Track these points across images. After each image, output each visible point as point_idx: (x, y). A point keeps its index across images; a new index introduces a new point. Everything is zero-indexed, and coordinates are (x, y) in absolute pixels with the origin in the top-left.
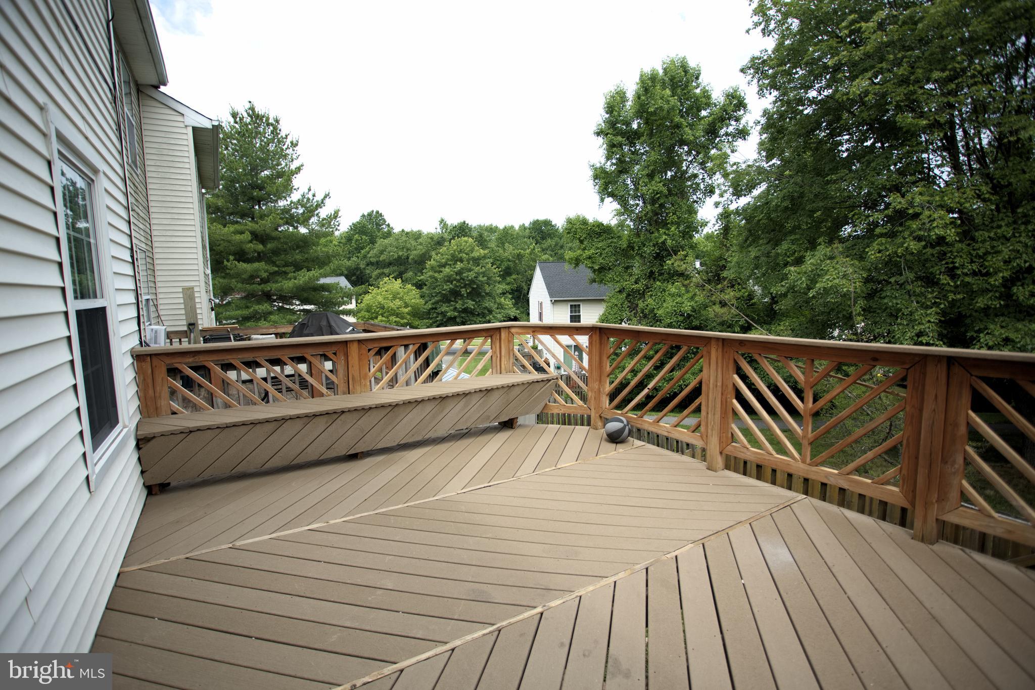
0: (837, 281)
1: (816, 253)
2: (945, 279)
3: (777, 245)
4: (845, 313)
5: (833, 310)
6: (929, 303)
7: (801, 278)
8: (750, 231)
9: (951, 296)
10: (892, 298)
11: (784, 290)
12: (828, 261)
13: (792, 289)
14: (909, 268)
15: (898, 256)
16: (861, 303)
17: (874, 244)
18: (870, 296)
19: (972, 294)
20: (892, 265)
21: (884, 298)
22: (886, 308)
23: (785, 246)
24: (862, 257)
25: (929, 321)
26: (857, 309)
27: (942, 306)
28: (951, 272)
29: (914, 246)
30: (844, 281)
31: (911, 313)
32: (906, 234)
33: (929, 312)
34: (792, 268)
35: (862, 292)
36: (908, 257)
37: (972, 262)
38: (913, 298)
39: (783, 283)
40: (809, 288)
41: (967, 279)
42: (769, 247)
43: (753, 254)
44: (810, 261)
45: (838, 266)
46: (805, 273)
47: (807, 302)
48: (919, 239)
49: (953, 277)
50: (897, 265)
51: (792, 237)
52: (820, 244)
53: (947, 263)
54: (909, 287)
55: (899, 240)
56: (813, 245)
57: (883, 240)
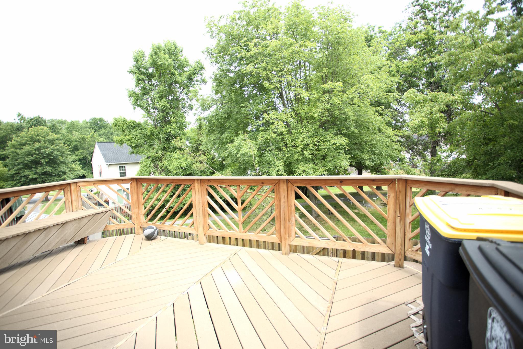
0: (247, 150)
1: (239, 138)
2: (284, 148)
3: (222, 134)
4: (252, 164)
5: (247, 163)
6: (280, 158)
7: (233, 149)
8: (210, 127)
9: (287, 155)
10: (268, 157)
11: (227, 154)
12: (244, 142)
13: (230, 154)
14: (272, 144)
15: (268, 139)
16: (257, 159)
17: (260, 134)
18: (260, 156)
19: (293, 154)
20: (267, 143)
21: (265, 156)
22: (266, 161)
23: (226, 134)
24: (256, 140)
25: (281, 165)
26: (256, 162)
27: (284, 159)
28: (286, 145)
29: (274, 135)
30: (250, 150)
31: (275, 163)
32: (270, 130)
33: (280, 162)
34: (230, 145)
35: (257, 154)
36: (272, 140)
37: (292, 142)
38: (275, 156)
39: (226, 152)
40: (237, 154)
41: (291, 148)
42: (219, 135)
43: (212, 138)
44: (237, 141)
45: (247, 144)
46: (235, 147)
47: (237, 159)
48: (275, 132)
49: (287, 147)
50: (268, 143)
51: (229, 131)
52: (240, 134)
53: (284, 142)
54: (273, 152)
55: (268, 133)
56: (237, 135)
57: (263, 133)
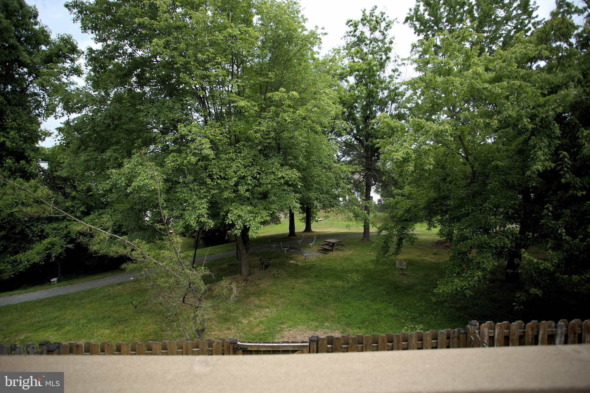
0: (147, 181)
1: (132, 160)
2: (209, 181)
3: (102, 152)
4: (153, 203)
5: (145, 201)
6: (202, 196)
7: (121, 179)
8: (82, 141)
9: (213, 192)
10: (182, 193)
11: (108, 187)
12: (140, 167)
13: (114, 185)
14: (190, 173)
15: (184, 166)
16: (164, 196)
17: (170, 157)
18: (168, 191)
19: (222, 190)
20: (179, 170)
21: (177, 192)
22: (178, 200)
23: (108, 153)
24: (162, 165)
25: (203, 208)
26: (161, 201)
27: (209, 198)
28: (210, 176)
29: (193, 159)
30: (152, 181)
31: (193, 203)
32: (188, 151)
33: (203, 201)
34: (114, 171)
35: (164, 188)
36: (189, 167)
37: (220, 172)
38: (194, 193)
39: (108, 182)
40: (128, 186)
41: (219, 181)
42: (96, 154)
43: (83, 158)
44: (127, 166)
45: (147, 170)
46: (124, 174)
47: (127, 195)
48: (194, 154)
49: (212, 179)
50: (183, 171)
51: (114, 147)
52: (134, 154)
53: (209, 172)
54: (191, 186)
55: (184, 155)
56: (129, 155)
57: (175, 154)
